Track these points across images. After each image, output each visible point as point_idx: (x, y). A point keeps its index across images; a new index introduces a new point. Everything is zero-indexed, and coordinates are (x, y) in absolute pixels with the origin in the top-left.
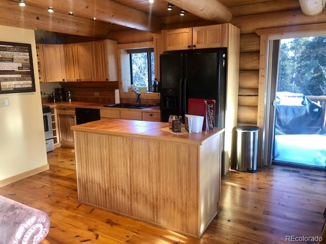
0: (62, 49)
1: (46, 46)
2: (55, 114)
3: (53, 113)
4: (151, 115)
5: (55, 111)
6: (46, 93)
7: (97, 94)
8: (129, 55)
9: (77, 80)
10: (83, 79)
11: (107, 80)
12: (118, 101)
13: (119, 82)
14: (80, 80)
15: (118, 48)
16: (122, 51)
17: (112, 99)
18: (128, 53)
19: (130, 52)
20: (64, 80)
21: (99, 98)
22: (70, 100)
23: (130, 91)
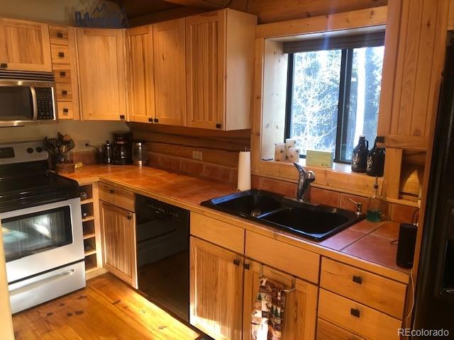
0: (122, 40)
1: (85, 32)
2: (95, 200)
3: (90, 196)
4: (358, 280)
5: (96, 192)
6: (91, 144)
7: (197, 155)
8: (286, 55)
9: (150, 120)
10: (164, 118)
11: (218, 126)
12: (244, 184)
13: (254, 131)
14: (156, 120)
15: (257, 36)
16: (268, 43)
17: (231, 176)
18: (284, 52)
19: (291, 48)
20: (122, 117)
21: (201, 165)
22: (140, 162)
23: (281, 156)
